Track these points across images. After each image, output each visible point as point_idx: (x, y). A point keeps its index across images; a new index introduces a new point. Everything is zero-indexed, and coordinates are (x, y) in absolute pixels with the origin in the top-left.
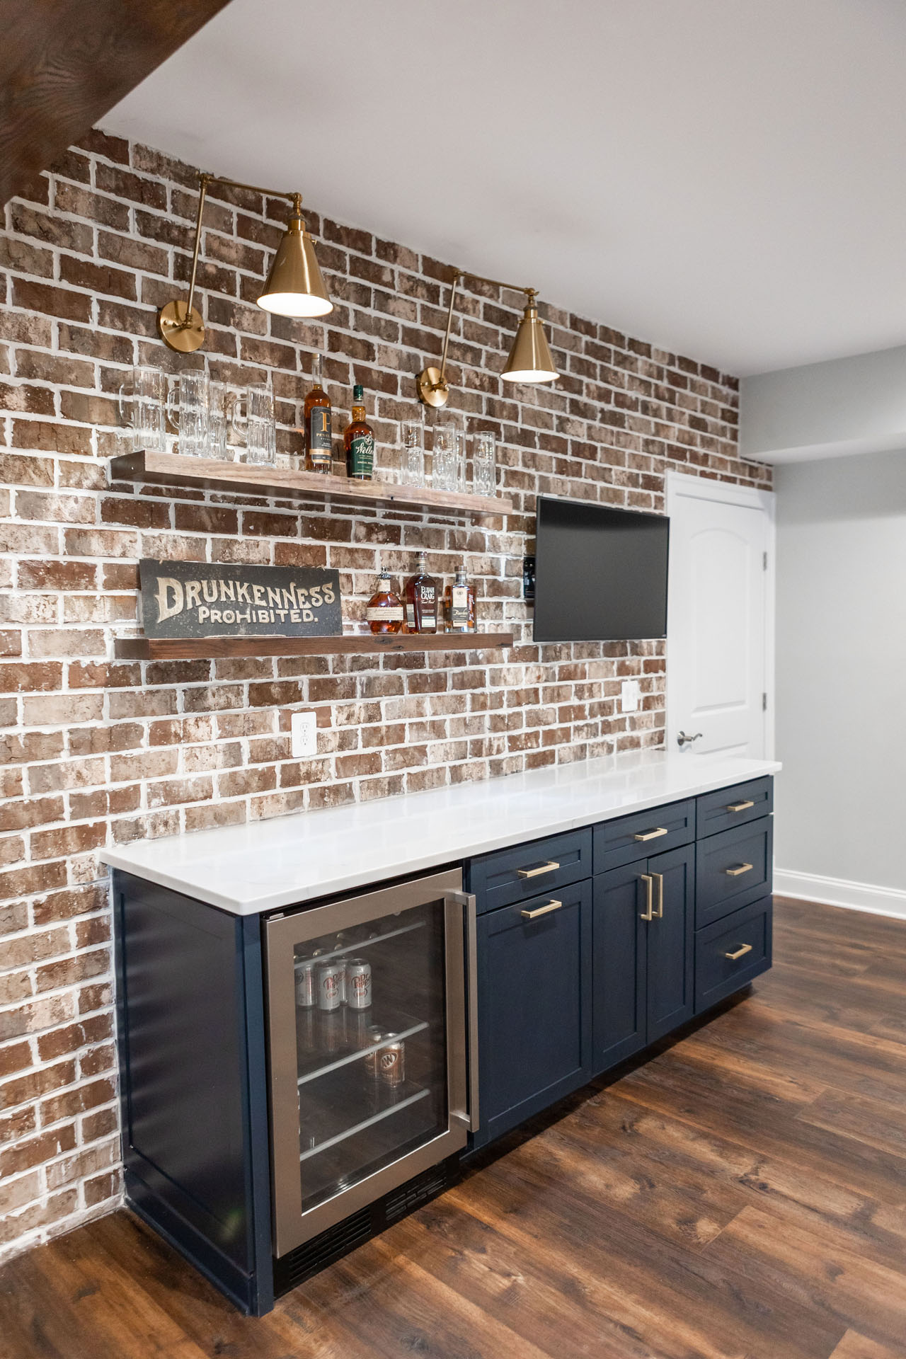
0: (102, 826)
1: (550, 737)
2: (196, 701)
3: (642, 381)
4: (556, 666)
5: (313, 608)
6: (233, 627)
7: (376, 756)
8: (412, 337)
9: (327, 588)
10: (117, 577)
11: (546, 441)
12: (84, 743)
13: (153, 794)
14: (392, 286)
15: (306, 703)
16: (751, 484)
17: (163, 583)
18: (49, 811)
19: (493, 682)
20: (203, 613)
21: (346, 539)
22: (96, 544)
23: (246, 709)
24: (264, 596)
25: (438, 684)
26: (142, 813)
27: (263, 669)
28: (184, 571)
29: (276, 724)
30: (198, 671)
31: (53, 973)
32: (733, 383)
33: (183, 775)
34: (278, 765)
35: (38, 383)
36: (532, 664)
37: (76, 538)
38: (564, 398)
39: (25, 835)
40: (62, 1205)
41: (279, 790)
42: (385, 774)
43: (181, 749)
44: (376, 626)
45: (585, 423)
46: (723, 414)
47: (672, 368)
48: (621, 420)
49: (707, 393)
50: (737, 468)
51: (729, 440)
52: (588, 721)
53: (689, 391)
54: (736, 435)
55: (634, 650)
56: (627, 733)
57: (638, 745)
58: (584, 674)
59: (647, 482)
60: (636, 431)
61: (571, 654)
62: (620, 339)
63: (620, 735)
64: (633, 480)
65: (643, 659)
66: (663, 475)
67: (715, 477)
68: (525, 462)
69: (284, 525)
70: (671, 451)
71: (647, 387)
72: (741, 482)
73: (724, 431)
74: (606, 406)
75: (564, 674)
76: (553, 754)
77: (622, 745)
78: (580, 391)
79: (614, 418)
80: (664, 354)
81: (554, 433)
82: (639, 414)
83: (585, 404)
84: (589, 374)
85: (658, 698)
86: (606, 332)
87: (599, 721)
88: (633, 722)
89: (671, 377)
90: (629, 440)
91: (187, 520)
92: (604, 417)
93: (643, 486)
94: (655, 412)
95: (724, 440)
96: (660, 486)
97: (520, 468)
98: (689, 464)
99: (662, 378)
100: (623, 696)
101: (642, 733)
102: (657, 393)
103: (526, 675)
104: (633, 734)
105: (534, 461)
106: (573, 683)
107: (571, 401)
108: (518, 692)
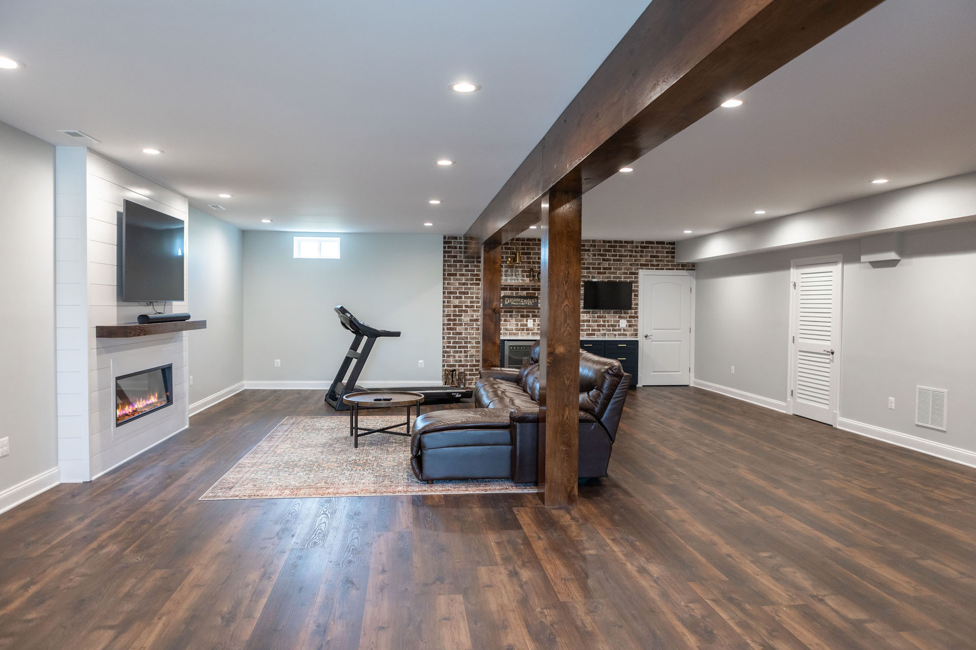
1: (593, 330)
2: (511, 316)
3: (630, 250)
4: (596, 315)
5: (533, 303)
6: (517, 305)
9: (536, 299)
11: (593, 268)
13: (504, 329)
15: (531, 318)
16: (684, 269)
17: (506, 299)
23: (520, 318)
24: (523, 301)
26: (502, 331)
27: (523, 312)
28: (509, 297)
29: (525, 321)
30: (512, 312)
32: (673, 243)
33: (508, 327)
34: (525, 328)
36: (588, 315)
38: (600, 258)
41: (525, 332)
43: (508, 323)
45: (607, 262)
46: (667, 252)
47: (643, 245)
48: (621, 260)
49: (659, 248)
50: (674, 265)
51: (670, 259)
52: (607, 328)
53: (650, 249)
54: (673, 257)
55: (625, 313)
56: (622, 332)
57: (626, 335)
58: (605, 318)
59: (631, 273)
60: (627, 262)
61: (601, 313)
62: (621, 242)
63: (619, 332)
64: (626, 273)
65: (628, 315)
66: (637, 271)
67: (663, 269)
68: (587, 273)
69: (528, 289)
70: (642, 265)
71: (632, 251)
72: (677, 269)
73: (667, 257)
74: (615, 258)
75: (598, 317)
76: (595, 334)
77: (619, 335)
78: (606, 256)
79: (618, 260)
80: (639, 242)
81: (597, 266)
82: (628, 258)
83: (608, 259)
84: (609, 252)
85: (635, 325)
86: (616, 242)
87: (611, 328)
88: (624, 330)
89: (642, 247)
90: (624, 264)
91: (511, 289)
92: (614, 260)
93: (629, 274)
94: (635, 257)
95: (668, 259)
96: (637, 274)
97: (586, 274)
98: (650, 267)
99: (638, 248)
100: (620, 323)
101: (628, 333)
102: (636, 252)
103: (586, 317)
104: (624, 333)
105: (590, 273)
106: (602, 319)
107: (603, 259)
108: (583, 320)
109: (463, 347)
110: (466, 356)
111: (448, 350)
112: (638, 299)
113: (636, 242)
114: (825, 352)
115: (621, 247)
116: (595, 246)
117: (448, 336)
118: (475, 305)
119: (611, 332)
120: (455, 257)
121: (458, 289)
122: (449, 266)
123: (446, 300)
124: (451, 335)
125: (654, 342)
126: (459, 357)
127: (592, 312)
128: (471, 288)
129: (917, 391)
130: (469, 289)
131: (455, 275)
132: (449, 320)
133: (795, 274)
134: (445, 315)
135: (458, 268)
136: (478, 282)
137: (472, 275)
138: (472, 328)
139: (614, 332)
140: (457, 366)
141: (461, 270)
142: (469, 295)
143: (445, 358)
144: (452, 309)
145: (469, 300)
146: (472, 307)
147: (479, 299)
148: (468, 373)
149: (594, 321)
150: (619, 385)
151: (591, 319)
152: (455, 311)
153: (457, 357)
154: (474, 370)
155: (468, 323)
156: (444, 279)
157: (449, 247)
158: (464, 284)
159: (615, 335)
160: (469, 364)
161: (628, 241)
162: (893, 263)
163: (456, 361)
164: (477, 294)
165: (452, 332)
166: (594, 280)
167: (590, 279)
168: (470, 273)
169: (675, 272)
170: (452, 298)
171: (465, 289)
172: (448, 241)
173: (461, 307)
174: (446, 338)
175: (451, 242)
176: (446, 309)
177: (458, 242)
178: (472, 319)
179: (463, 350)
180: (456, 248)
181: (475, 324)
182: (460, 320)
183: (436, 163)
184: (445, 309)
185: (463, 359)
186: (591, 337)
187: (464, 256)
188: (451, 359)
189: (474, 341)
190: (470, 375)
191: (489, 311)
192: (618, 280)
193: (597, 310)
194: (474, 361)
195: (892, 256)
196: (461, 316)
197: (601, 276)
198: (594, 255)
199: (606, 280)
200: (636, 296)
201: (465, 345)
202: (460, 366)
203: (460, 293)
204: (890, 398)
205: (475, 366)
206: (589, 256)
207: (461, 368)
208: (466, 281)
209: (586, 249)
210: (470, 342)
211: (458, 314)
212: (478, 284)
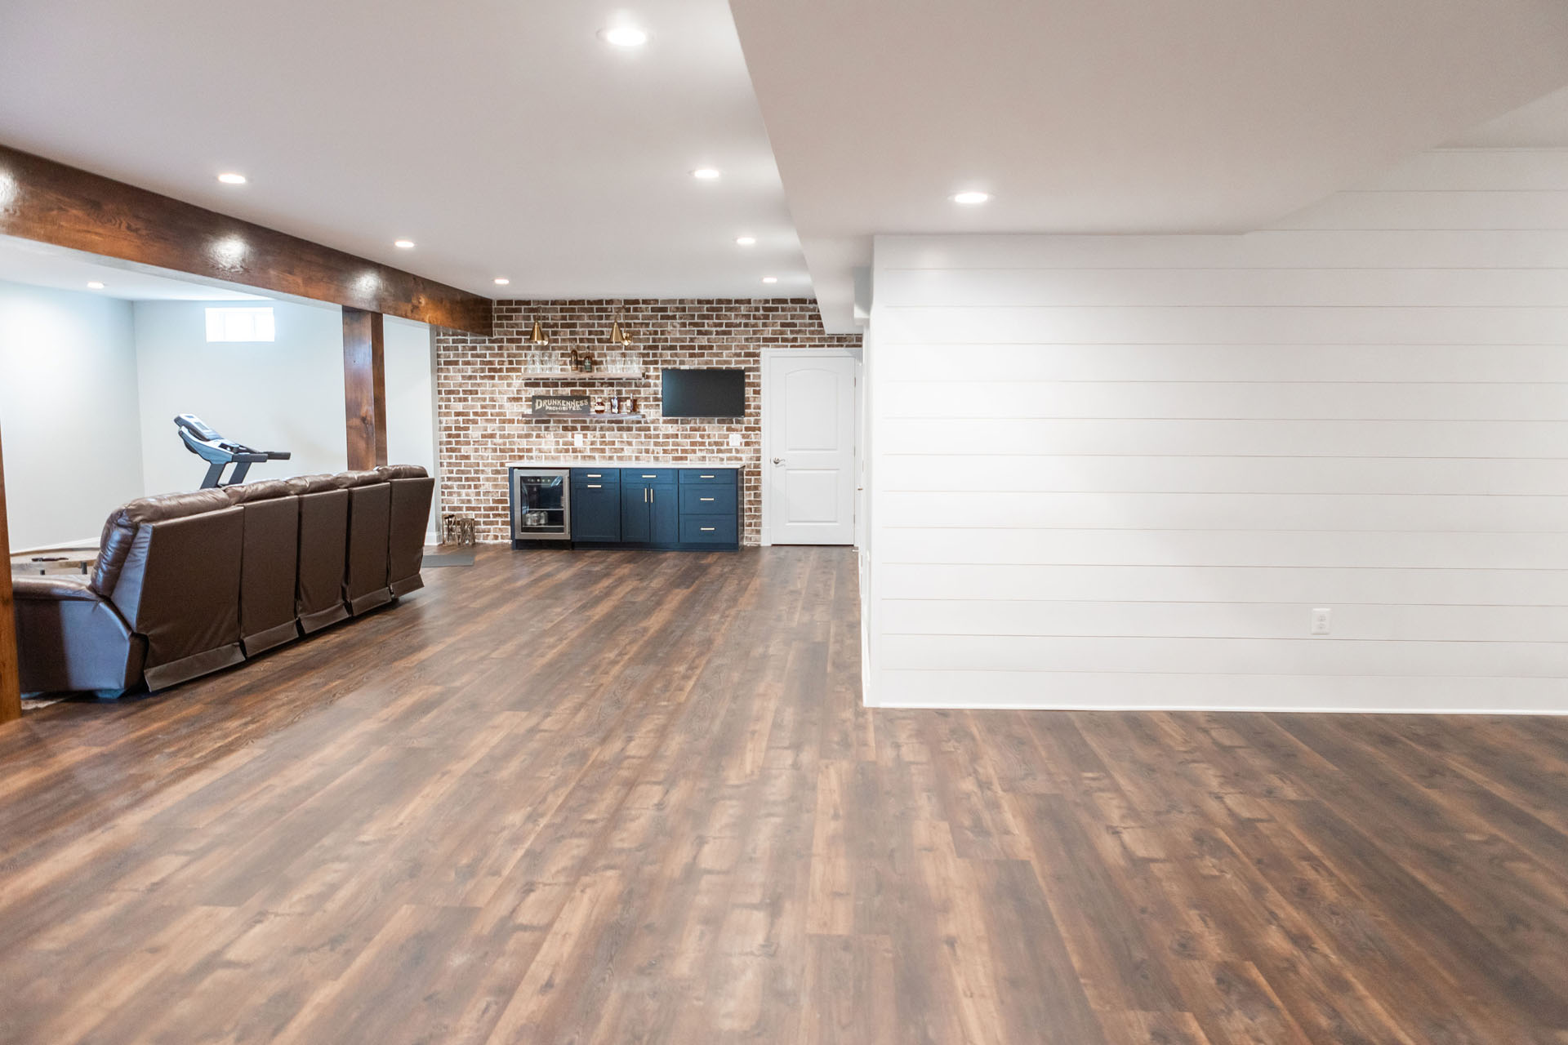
0: (523, 456)
1: (684, 451)
2: (547, 429)
3: (745, 315)
4: (688, 426)
5: (581, 407)
6: (555, 411)
7: (604, 449)
8: (619, 325)
9: (586, 401)
10: (528, 400)
11: (682, 348)
12: (519, 436)
13: (536, 450)
14: (611, 311)
15: (579, 431)
16: (842, 346)
17: (537, 401)
18: (512, 450)
19: (655, 430)
20: (547, 408)
21: (594, 387)
22: (523, 392)
23: (561, 432)
24: (565, 403)
25: (630, 429)
26: (534, 454)
27: (566, 422)
28: (542, 398)
29: (570, 436)
30: (549, 422)
33: (543, 446)
34: (570, 447)
35: (511, 359)
36: (675, 425)
37: (518, 392)
38: (694, 331)
39: (507, 455)
41: (571, 454)
42: (607, 454)
43: (544, 440)
44: (598, 411)
45: (706, 337)
46: (812, 317)
47: (767, 305)
48: (729, 333)
49: (796, 310)
50: (824, 339)
51: (816, 328)
52: (707, 447)
53: (780, 313)
54: (819, 325)
55: (738, 422)
56: (734, 454)
57: (740, 459)
58: (705, 430)
59: (748, 355)
60: (739, 336)
61: (696, 422)
62: (729, 301)
63: (729, 455)
64: (739, 355)
65: (744, 426)
66: (757, 351)
67: (804, 346)
68: (671, 356)
69: (574, 384)
70: (766, 340)
71: (747, 316)
72: (829, 346)
73: (812, 325)
74: (719, 329)
75: (693, 429)
76: (686, 457)
77: (729, 459)
78: (703, 326)
79: (724, 333)
80: (760, 301)
81: (688, 344)
82: (742, 328)
83: (706, 331)
84: (708, 319)
85: (755, 442)
86: (720, 301)
87: (715, 448)
88: (737, 451)
89: (765, 309)
90: (734, 340)
91: (545, 385)
92: (718, 333)
93: (744, 357)
94: (753, 326)
95: (812, 329)
96: (758, 355)
97: (669, 358)
98: (780, 343)
99: (759, 311)
100: (730, 440)
101: (743, 456)
102: (755, 317)
103: (671, 429)
104: (738, 455)
105: (676, 355)
106: (698, 433)
107: (698, 331)
108: (667, 435)
109: (473, 479)
110: (478, 494)
111: (449, 483)
112: (760, 398)
113: (755, 300)
115: (730, 309)
116: (684, 310)
117: (448, 461)
118: (489, 411)
120: (455, 334)
121: (460, 385)
122: (445, 349)
123: (443, 404)
124: (453, 461)
125: (790, 472)
126: (467, 495)
127: (682, 420)
128: (482, 383)
130: (479, 385)
131: (456, 363)
132: (449, 436)
134: (442, 429)
135: (460, 352)
136: (492, 374)
137: (483, 363)
138: (486, 449)
139: (721, 455)
140: (464, 509)
141: (464, 355)
142: (479, 395)
143: (446, 497)
145: (479, 404)
146: (484, 414)
147: (495, 401)
148: (482, 520)
149: (686, 437)
151: (679, 433)
152: (457, 422)
153: (464, 495)
154: (491, 516)
155: (478, 441)
158: (470, 378)
159: (722, 459)
160: (482, 506)
161: (742, 300)
163: (463, 502)
164: (492, 394)
165: (454, 454)
166: (683, 367)
167: (677, 366)
168: (479, 359)
169: (826, 351)
170: (452, 400)
171: (473, 385)
173: (467, 414)
174: (445, 464)
176: (444, 419)
178: (485, 435)
179: (472, 483)
181: (490, 442)
182: (466, 436)
184: (441, 418)
185: (473, 499)
186: (680, 462)
188: (455, 498)
192: (724, 367)
193: (690, 418)
194: (491, 501)
196: (467, 429)
197: (696, 360)
198: (684, 325)
199: (705, 367)
200: (757, 392)
201: (476, 475)
202: (468, 509)
203: (465, 392)
205: (492, 509)
206: (674, 327)
207: (471, 512)
208: (473, 372)
209: (668, 315)
210: (483, 471)
211: (462, 425)
212: (493, 378)
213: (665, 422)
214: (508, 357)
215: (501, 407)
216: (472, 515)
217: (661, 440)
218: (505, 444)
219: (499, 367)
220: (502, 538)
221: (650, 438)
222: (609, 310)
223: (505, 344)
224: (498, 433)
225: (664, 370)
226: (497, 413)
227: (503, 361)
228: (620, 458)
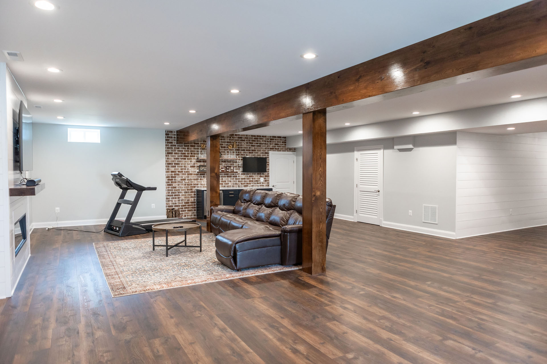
0: (195, 186)
1: (247, 184)
2: (204, 177)
4: (248, 175)
7: (223, 183)
8: (228, 142)
10: (197, 167)
11: (247, 150)
12: (194, 179)
13: (200, 184)
16: (290, 151)
17: (201, 167)
18: (192, 184)
19: (238, 177)
20: (204, 169)
22: (196, 164)
25: (231, 177)
26: (199, 186)
28: (203, 166)
30: (204, 174)
31: (191, 197)
32: (285, 138)
33: (202, 183)
36: (244, 175)
37: (194, 164)
39: (190, 186)
40: (191, 215)
43: (202, 181)
44: (222, 171)
45: (254, 147)
46: (283, 142)
47: (271, 138)
49: (279, 140)
50: (286, 149)
52: (254, 182)
53: (274, 140)
54: (285, 145)
55: (263, 174)
56: (262, 184)
57: (263, 186)
58: (253, 177)
59: (266, 153)
60: (263, 147)
61: (251, 174)
62: (260, 136)
63: (260, 184)
64: (263, 153)
67: (281, 151)
68: (243, 153)
70: (271, 149)
71: (265, 141)
72: (287, 151)
73: (283, 145)
74: (257, 145)
75: (250, 176)
76: (248, 185)
77: (260, 186)
78: (253, 144)
79: (259, 146)
80: (269, 136)
82: (264, 145)
84: (254, 141)
85: (268, 180)
86: (258, 136)
87: (256, 182)
88: (263, 183)
89: (271, 139)
90: (262, 148)
91: (203, 162)
92: (257, 146)
93: (265, 154)
94: (267, 144)
95: (283, 146)
96: (268, 153)
97: (243, 154)
98: (274, 150)
99: (269, 140)
100: (261, 180)
101: (264, 185)
102: (268, 142)
103: (243, 176)
104: (263, 184)
105: (245, 153)
106: (251, 178)
107: (251, 145)
108: (242, 178)
109: (177, 195)
110: (179, 201)
111: (168, 197)
112: (269, 167)
113: (267, 136)
114: (375, 191)
115: (260, 139)
116: (247, 138)
117: (168, 189)
118: (184, 171)
119: (256, 184)
120: (172, 143)
121: (173, 161)
122: (168, 148)
123: (167, 168)
124: (170, 189)
125: (277, 189)
126: (175, 201)
127: (246, 173)
128: (181, 161)
129: (423, 207)
130: (180, 161)
131: (172, 153)
132: (169, 180)
133: (357, 154)
134: (166, 177)
136: (185, 157)
137: (181, 153)
138: (182, 184)
139: (258, 185)
140: (174, 206)
141: (175, 151)
142: (180, 165)
143: (167, 202)
144: (170, 173)
145: (180, 168)
146: (182, 172)
147: (186, 167)
149: (248, 179)
150: (331, 211)
151: (246, 178)
152: (172, 174)
153: (174, 201)
154: (184, 208)
155: (179, 182)
156: (166, 156)
157: (168, 137)
158: (177, 159)
159: (258, 186)
160: (180, 205)
161: (264, 136)
162: (410, 150)
163: (173, 204)
164: (185, 164)
165: (170, 186)
166: (247, 156)
167: (245, 156)
168: (180, 152)
169: (286, 153)
170: (170, 167)
171: (178, 161)
172: (168, 133)
173: (176, 172)
175: (169, 134)
176: (167, 173)
177: (173, 134)
178: (182, 179)
179: (177, 197)
180: (172, 137)
181: (183, 182)
182: (175, 180)
183: (230, 91)
185: (177, 202)
186: (246, 187)
187: (177, 142)
188: (170, 202)
189: (183, 192)
190: (181, 211)
191: (214, 174)
192: (259, 157)
193: (249, 173)
194: (184, 203)
195: (411, 146)
196: (175, 177)
197: (251, 154)
198: (247, 143)
199: (253, 157)
200: (268, 165)
202: (175, 206)
203: (175, 164)
204: (410, 211)
205: (184, 206)
206: (245, 144)
207: (176, 207)
208: (178, 157)
209: (243, 140)
210: (181, 192)
211: (173, 176)
212: (185, 159)
213: (241, 174)
214: (191, 152)
215: (188, 169)
216: (176, 208)
217: (240, 180)
218: (189, 182)
219: (187, 155)
220: (188, 216)
221: (237, 179)
222: (225, 137)
223: (190, 147)
224: (187, 178)
225: (242, 157)
226: (186, 171)
227: (189, 153)
228: (228, 186)
